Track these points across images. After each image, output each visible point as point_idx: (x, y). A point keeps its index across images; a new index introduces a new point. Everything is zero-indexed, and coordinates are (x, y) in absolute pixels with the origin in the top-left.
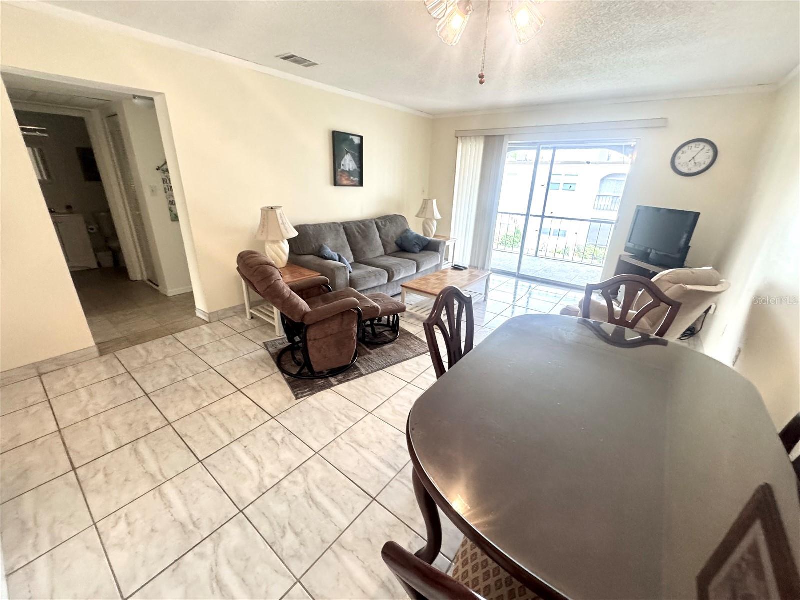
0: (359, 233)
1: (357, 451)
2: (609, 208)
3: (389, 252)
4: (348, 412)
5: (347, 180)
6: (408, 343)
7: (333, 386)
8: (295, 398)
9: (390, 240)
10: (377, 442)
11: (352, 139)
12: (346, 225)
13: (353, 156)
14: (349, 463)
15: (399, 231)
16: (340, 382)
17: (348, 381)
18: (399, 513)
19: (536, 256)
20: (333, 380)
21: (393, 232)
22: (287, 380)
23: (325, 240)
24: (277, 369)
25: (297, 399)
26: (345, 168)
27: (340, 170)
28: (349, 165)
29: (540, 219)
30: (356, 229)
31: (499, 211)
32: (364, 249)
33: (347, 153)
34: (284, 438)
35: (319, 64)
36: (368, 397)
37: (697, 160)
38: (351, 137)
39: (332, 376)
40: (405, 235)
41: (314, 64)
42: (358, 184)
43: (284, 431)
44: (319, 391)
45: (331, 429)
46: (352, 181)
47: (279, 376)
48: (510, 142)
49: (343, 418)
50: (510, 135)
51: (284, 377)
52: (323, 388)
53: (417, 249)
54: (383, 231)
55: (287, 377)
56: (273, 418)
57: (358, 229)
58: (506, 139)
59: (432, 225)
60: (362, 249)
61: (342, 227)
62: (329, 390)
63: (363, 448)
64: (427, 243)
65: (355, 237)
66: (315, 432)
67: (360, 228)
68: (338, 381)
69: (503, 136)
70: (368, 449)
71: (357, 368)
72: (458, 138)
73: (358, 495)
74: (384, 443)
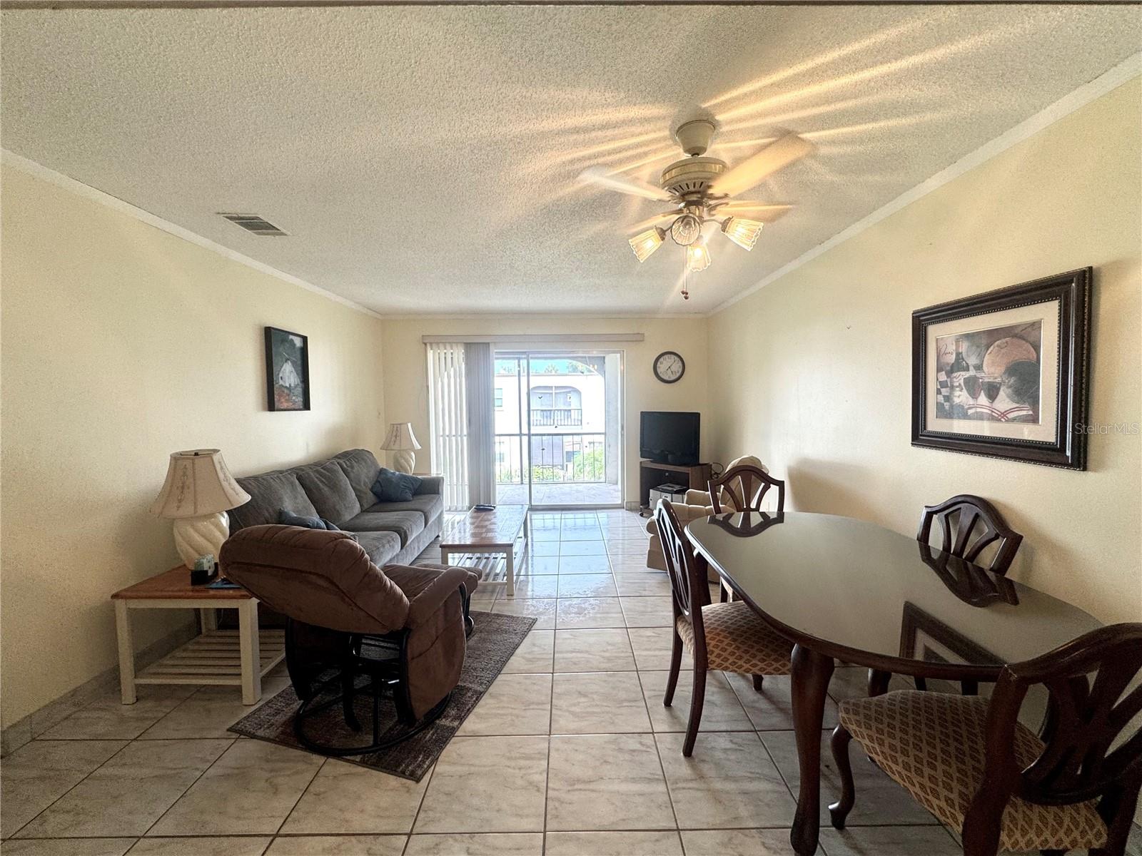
0: (322, 482)
1: (593, 791)
2: (542, 423)
3: (366, 506)
4: (522, 750)
5: (287, 401)
6: (495, 625)
7: (452, 731)
8: (414, 782)
9: (363, 488)
10: (602, 764)
11: (292, 340)
12: (301, 473)
13: (294, 363)
14: (603, 812)
15: (372, 473)
16: (461, 719)
17: (469, 711)
18: (717, 822)
19: (522, 483)
20: (444, 722)
21: (366, 476)
22: (363, 763)
23: (280, 499)
24: (318, 759)
25: (418, 781)
26: (285, 382)
27: (277, 385)
28: (289, 378)
29: (518, 437)
30: (317, 478)
31: (496, 433)
32: (337, 507)
33: (287, 360)
34: (468, 849)
35: (289, 233)
36: (523, 717)
37: (673, 368)
38: (291, 337)
39: (439, 717)
40: (383, 476)
41: (283, 234)
42: (301, 407)
43: (456, 840)
44: (442, 749)
45: (524, 788)
46: (294, 403)
47: (336, 767)
48: (496, 351)
49: (522, 763)
50: (495, 343)
51: (353, 762)
52: (442, 742)
53: (409, 496)
54: (352, 475)
55: (358, 758)
56: (409, 835)
57: (318, 476)
58: (492, 347)
59: (409, 459)
60: (334, 507)
61: (295, 476)
62: (454, 740)
63: (594, 783)
64: (419, 484)
65: (319, 490)
66: (504, 806)
67: (321, 474)
68: (455, 719)
69: (489, 343)
70: (602, 778)
71: (463, 688)
72: (426, 344)
73: (657, 840)
74: (611, 760)
